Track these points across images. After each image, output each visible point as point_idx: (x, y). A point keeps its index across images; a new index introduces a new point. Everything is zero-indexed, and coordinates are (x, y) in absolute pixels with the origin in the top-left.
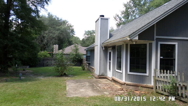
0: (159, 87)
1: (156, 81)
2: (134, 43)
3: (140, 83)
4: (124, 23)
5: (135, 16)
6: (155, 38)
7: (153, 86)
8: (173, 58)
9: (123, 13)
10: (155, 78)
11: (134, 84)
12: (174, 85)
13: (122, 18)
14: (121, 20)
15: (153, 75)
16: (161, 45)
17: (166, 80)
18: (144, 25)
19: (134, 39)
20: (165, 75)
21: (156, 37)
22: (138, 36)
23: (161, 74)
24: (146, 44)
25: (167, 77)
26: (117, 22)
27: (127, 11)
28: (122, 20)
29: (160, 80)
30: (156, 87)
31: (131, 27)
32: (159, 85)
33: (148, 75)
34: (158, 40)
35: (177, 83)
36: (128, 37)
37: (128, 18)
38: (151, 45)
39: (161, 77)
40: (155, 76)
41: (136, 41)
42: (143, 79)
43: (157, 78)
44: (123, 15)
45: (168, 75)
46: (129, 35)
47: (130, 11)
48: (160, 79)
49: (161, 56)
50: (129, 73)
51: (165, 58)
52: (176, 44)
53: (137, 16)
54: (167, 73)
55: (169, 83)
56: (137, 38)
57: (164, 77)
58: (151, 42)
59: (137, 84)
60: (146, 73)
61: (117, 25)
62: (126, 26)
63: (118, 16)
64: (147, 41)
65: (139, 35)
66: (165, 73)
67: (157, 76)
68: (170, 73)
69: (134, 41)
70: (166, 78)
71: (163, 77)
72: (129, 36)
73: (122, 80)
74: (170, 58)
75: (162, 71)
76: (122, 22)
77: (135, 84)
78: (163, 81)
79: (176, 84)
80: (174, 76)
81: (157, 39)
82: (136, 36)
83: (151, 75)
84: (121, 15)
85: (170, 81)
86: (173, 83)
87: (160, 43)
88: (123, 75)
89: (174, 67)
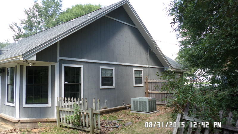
0: (63, 118)
1: (59, 112)
2: (30, 64)
3: (40, 117)
4: (25, 36)
5: (40, 28)
6: (58, 60)
7: (56, 119)
8: (79, 82)
9: (23, 23)
10: (58, 109)
11: (32, 120)
12: (78, 114)
13: (22, 28)
14: (20, 31)
15: (56, 104)
16: (65, 67)
17: (70, 110)
18: (44, 42)
19: (30, 59)
20: (69, 103)
21: (59, 58)
22: (35, 56)
23: (65, 102)
24: (48, 66)
25: (71, 105)
26: (14, 33)
27: (29, 20)
28: (23, 32)
29: (64, 111)
30: (60, 119)
31: (30, 43)
32: (63, 117)
33: (50, 106)
34: (62, 62)
35: (81, 111)
36: (21, 56)
37: (31, 30)
38: (53, 67)
39: (65, 106)
40: (58, 106)
41: (33, 62)
42: (43, 112)
43: (61, 109)
44: (24, 25)
45: (72, 103)
46: (23, 53)
47: (34, 22)
48: (64, 109)
49: (65, 81)
50: (25, 105)
51: (70, 83)
52: (82, 66)
53: (43, 29)
54: (71, 101)
55: (73, 112)
56: (34, 58)
57: (68, 106)
58: (53, 64)
59: (36, 120)
60: (47, 103)
61: (15, 38)
62: (26, 41)
63: (16, 24)
64: (48, 62)
65: (37, 54)
66: (69, 101)
67: (60, 106)
68: (74, 101)
69: (29, 62)
70: (69, 107)
71: (66, 106)
72: (23, 55)
73: (15, 117)
74: (75, 83)
75: (66, 99)
76: (22, 34)
77: (34, 120)
78: (67, 111)
79: (80, 113)
80: (78, 104)
81: (61, 60)
82: (33, 56)
83: (54, 105)
84: (21, 25)
85: (73, 110)
86: (77, 112)
87: (64, 65)
88: (15, 109)
89: (80, 93)
